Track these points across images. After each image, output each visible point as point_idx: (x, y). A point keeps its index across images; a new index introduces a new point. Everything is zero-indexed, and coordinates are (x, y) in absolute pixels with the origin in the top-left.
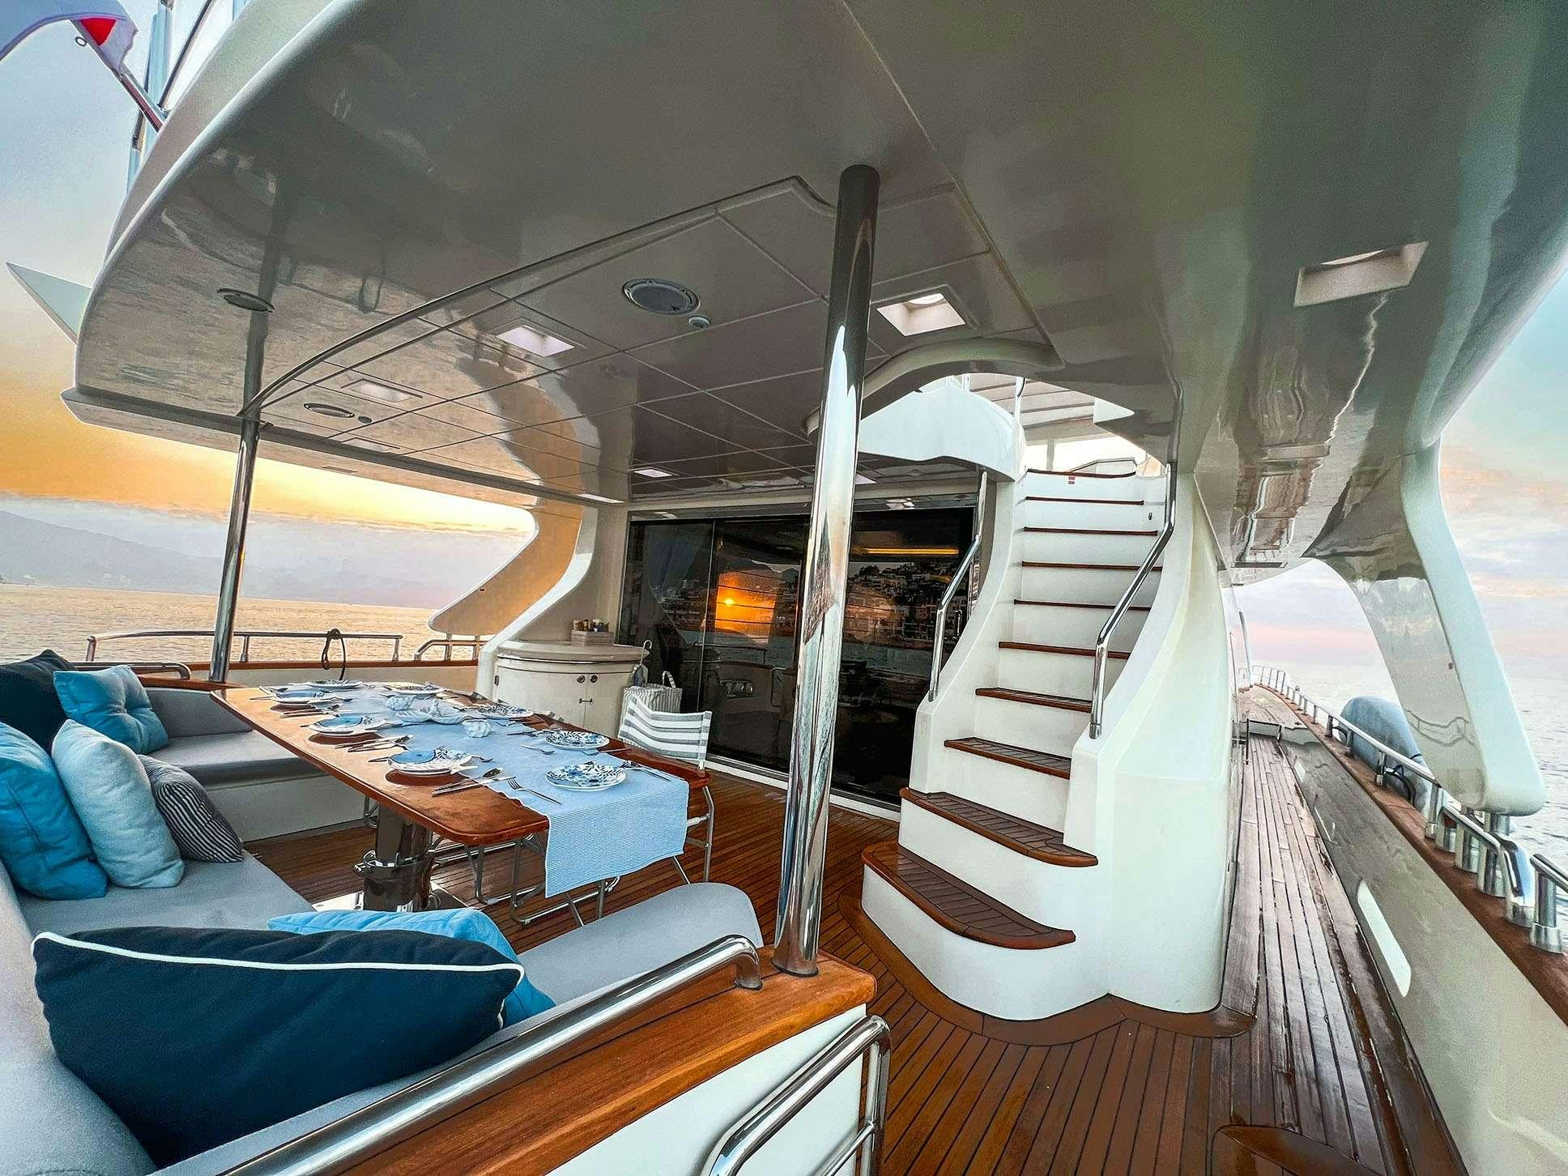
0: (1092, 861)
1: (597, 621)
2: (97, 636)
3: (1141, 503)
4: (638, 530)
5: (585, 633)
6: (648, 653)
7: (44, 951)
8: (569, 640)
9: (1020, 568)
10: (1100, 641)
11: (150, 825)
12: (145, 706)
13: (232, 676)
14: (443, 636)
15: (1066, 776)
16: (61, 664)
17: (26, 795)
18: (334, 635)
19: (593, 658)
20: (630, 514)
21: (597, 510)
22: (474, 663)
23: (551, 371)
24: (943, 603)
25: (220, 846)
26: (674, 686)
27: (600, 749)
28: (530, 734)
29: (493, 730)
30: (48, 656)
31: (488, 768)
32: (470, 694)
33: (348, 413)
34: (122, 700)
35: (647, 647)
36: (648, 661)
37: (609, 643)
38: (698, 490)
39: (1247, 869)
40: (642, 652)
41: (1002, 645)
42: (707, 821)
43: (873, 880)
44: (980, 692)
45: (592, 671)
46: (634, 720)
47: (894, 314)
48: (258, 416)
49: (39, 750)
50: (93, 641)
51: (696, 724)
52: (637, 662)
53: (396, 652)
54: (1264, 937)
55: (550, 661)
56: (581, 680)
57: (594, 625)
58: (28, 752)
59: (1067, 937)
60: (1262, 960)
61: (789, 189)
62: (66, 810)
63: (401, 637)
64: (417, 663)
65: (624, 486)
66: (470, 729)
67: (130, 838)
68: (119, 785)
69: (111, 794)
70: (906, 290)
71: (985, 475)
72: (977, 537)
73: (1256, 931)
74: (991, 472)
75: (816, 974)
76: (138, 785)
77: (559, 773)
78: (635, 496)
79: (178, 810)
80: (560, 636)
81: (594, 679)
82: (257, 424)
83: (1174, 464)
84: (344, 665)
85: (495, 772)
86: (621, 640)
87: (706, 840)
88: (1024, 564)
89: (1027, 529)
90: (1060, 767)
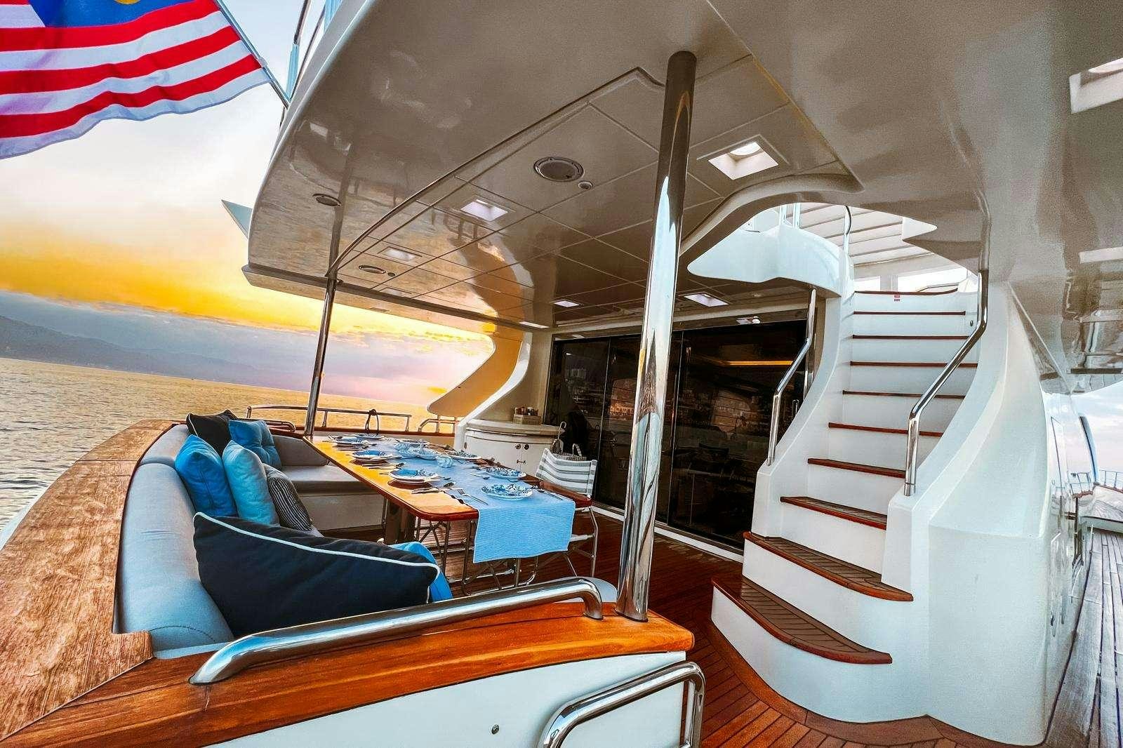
0: (906, 597)
1: (530, 408)
2: (252, 407)
3: (963, 313)
4: (559, 348)
5: (522, 416)
6: (563, 431)
7: (199, 522)
8: (512, 420)
9: (849, 367)
10: (912, 416)
11: (265, 500)
12: (271, 445)
13: (314, 432)
14: (435, 417)
15: (883, 527)
16: (233, 417)
17: (208, 475)
18: (373, 413)
19: (526, 432)
20: (554, 336)
21: (531, 333)
22: (453, 435)
23: (495, 232)
24: (779, 389)
25: (300, 520)
26: (580, 455)
27: (521, 479)
28: (478, 469)
29: (454, 464)
30: (227, 413)
31: (447, 482)
32: (445, 446)
33: (382, 270)
34: (260, 439)
35: (563, 427)
36: (563, 437)
37: (538, 424)
38: (601, 316)
39: (1086, 638)
40: (558, 430)
41: (832, 425)
42: (593, 538)
43: (720, 599)
44: (811, 461)
45: (527, 441)
46: (546, 466)
47: (722, 163)
48: (336, 275)
49: (217, 454)
50: (250, 409)
51: (586, 469)
52: (555, 437)
53: (407, 425)
54: (1100, 698)
55: (498, 433)
56: (518, 447)
57: (528, 411)
58: (211, 453)
59: (885, 659)
60: (1096, 716)
61: (633, 77)
62: (226, 487)
63: (411, 416)
64: (419, 433)
65: (550, 316)
66: (440, 462)
67: (253, 506)
68: (252, 474)
69: (247, 480)
70: (726, 143)
71: (814, 293)
72: (808, 340)
73: (1091, 691)
74: (819, 289)
75: (646, 621)
76: (260, 476)
77: (490, 488)
78: (558, 322)
79: (279, 495)
80: (507, 417)
81: (527, 447)
82: (335, 281)
83: (985, 273)
84: (378, 432)
85: (451, 484)
86: (546, 423)
87: (592, 552)
88: (852, 364)
89: (855, 337)
90: (878, 520)
